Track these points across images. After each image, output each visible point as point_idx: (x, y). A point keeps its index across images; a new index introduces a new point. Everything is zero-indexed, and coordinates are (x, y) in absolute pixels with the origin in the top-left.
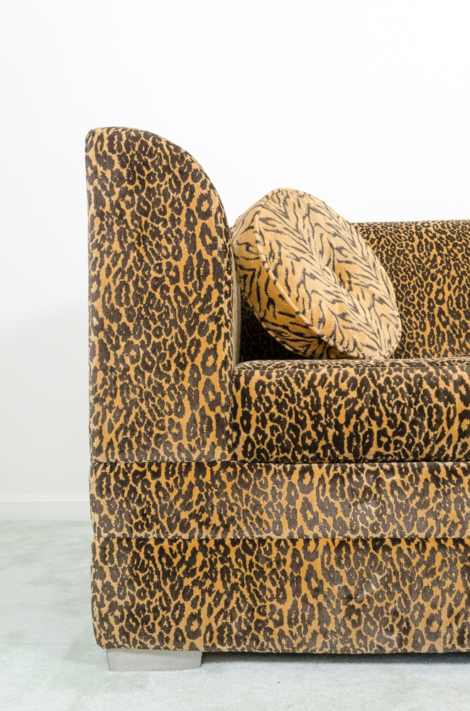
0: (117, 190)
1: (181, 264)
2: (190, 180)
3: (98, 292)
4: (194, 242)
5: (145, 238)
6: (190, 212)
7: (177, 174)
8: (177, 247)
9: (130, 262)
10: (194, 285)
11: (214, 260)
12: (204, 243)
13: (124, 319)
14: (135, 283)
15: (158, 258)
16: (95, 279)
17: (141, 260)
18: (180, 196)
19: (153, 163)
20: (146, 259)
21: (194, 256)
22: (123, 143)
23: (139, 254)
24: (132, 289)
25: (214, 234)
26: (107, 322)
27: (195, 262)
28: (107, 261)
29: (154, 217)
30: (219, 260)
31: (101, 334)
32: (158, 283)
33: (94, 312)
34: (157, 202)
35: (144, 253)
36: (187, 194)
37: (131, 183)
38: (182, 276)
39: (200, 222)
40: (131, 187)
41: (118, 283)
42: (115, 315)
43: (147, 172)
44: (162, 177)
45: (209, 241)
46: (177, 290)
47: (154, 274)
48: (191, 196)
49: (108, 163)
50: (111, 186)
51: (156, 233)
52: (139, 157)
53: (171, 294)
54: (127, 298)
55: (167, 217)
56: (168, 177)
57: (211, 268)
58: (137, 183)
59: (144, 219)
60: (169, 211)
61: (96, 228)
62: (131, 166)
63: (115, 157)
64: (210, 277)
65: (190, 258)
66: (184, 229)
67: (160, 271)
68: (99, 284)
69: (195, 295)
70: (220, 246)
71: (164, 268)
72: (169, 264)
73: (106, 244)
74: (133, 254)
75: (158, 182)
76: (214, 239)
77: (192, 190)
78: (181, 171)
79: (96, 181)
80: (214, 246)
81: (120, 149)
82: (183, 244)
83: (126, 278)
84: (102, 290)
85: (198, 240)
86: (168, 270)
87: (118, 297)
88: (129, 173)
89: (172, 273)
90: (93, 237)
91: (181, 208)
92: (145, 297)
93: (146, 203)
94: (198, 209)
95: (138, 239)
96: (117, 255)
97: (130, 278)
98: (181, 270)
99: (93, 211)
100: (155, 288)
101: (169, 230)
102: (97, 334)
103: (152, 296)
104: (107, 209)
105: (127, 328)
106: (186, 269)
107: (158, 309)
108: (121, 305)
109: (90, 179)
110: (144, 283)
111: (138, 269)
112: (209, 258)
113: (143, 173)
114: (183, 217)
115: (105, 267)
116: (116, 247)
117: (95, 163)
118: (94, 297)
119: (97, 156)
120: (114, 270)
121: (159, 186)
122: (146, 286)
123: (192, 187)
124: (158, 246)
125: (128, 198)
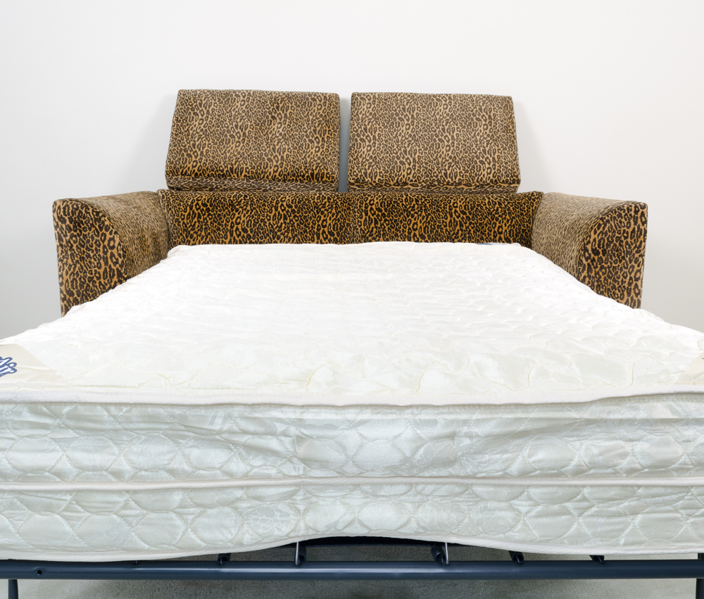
0: (69, 234)
1: (101, 271)
2: (104, 231)
3: (62, 282)
4: (107, 261)
5: (83, 258)
6: (104, 247)
7: (97, 228)
8: (99, 263)
9: (77, 269)
10: (108, 281)
11: (117, 269)
12: (112, 261)
13: (76, 296)
14: (80, 279)
15: (90, 268)
16: (61, 276)
17: (82, 268)
18: (99, 238)
19: (85, 222)
20: (84, 268)
21: (108, 267)
22: (70, 211)
23: (81, 266)
24: (79, 282)
25: (117, 256)
26: (67, 296)
27: (108, 270)
28: (66, 268)
29: (87, 248)
30: (120, 269)
31: (65, 302)
32: (91, 279)
33: (61, 292)
34: (88, 241)
35: (83, 265)
36: (103, 237)
37: (75, 231)
38: (102, 276)
39: (110, 251)
40: (75, 234)
41: (72, 279)
42: (71, 294)
43: (82, 227)
44: (90, 229)
45: (114, 260)
46: (100, 283)
47: (88, 275)
48: (105, 239)
49: (64, 221)
50: (66, 232)
51: (88, 256)
52: (78, 219)
53: (97, 284)
54: (77, 286)
55: (93, 248)
56: (93, 229)
57: (116, 273)
58: (78, 231)
59: (82, 249)
60: (94, 245)
61: (60, 252)
62: (75, 223)
63: (66, 218)
64: (116, 277)
65: (106, 268)
66: (102, 255)
67: (91, 274)
68: (63, 278)
69: (108, 285)
70: (120, 262)
71: (93, 272)
72: (95, 271)
73: (65, 260)
74: (78, 266)
75: (88, 231)
76: (117, 259)
77: (105, 236)
78: (99, 226)
79: (58, 229)
80: (117, 262)
81: (69, 214)
82: (102, 261)
83: (75, 277)
84: (64, 282)
85: (109, 260)
86: (95, 274)
87: (72, 285)
88: (74, 226)
89: (97, 275)
90: (58, 256)
91: (100, 244)
92: (85, 285)
93: (83, 242)
94: (109, 245)
95: (80, 258)
96: (70, 266)
97: (77, 276)
98: (102, 273)
99: (58, 244)
100: (89, 282)
101: (95, 255)
102: (63, 302)
103: (88, 285)
104: (64, 243)
105: (77, 300)
106: (104, 273)
107: (92, 291)
108: (74, 289)
109: (56, 227)
110: (84, 279)
111: (81, 272)
112: (115, 268)
113: (80, 227)
114: (101, 248)
115: (65, 271)
116: (70, 261)
117: (57, 220)
118: (61, 284)
119: (58, 217)
120: (70, 273)
121: (89, 234)
122: (85, 280)
123: (105, 234)
124: (90, 262)
125: (74, 238)
